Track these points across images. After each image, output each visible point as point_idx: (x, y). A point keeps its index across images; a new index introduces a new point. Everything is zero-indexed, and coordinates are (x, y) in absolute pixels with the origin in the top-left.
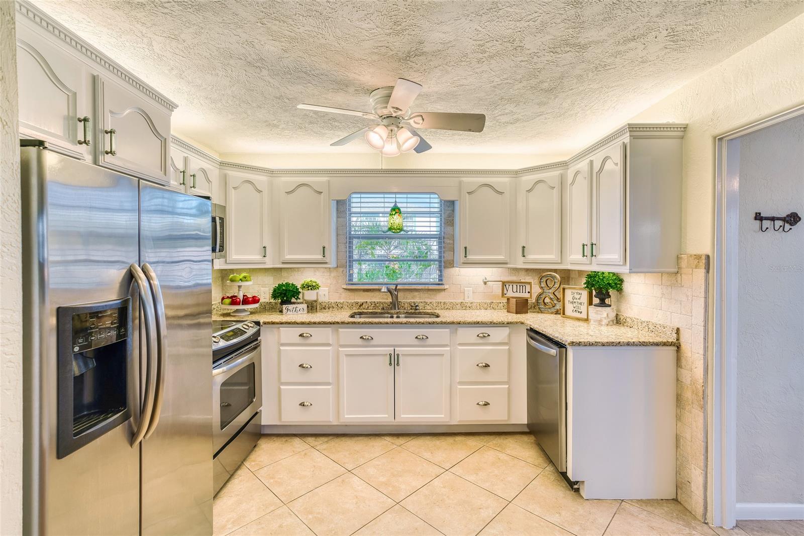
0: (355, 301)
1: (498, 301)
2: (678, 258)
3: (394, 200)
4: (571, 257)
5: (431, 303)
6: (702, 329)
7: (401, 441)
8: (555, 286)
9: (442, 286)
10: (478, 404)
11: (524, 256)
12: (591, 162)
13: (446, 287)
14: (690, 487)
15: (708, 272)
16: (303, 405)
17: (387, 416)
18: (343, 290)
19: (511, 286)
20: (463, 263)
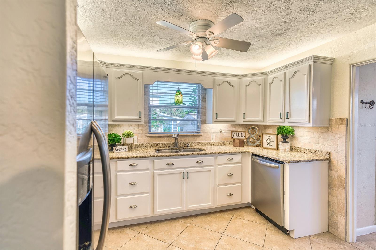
0: (153, 143)
1: (227, 141)
2: (330, 120)
3: (178, 87)
4: (270, 119)
5: (194, 143)
6: (344, 152)
7: (189, 220)
8: (256, 133)
9: (200, 134)
10: (227, 195)
11: (244, 118)
12: (285, 73)
13: (202, 134)
14: (337, 225)
15: (347, 126)
16: (132, 208)
17: (181, 207)
18: (146, 137)
19: (235, 133)
20: (215, 122)
